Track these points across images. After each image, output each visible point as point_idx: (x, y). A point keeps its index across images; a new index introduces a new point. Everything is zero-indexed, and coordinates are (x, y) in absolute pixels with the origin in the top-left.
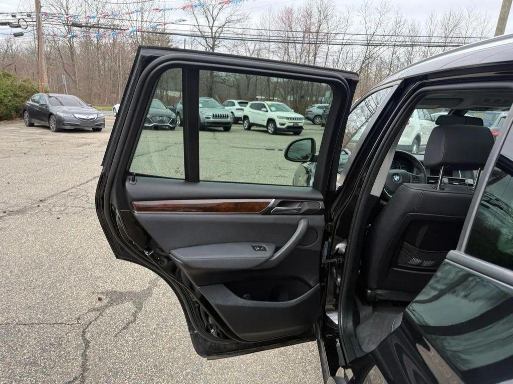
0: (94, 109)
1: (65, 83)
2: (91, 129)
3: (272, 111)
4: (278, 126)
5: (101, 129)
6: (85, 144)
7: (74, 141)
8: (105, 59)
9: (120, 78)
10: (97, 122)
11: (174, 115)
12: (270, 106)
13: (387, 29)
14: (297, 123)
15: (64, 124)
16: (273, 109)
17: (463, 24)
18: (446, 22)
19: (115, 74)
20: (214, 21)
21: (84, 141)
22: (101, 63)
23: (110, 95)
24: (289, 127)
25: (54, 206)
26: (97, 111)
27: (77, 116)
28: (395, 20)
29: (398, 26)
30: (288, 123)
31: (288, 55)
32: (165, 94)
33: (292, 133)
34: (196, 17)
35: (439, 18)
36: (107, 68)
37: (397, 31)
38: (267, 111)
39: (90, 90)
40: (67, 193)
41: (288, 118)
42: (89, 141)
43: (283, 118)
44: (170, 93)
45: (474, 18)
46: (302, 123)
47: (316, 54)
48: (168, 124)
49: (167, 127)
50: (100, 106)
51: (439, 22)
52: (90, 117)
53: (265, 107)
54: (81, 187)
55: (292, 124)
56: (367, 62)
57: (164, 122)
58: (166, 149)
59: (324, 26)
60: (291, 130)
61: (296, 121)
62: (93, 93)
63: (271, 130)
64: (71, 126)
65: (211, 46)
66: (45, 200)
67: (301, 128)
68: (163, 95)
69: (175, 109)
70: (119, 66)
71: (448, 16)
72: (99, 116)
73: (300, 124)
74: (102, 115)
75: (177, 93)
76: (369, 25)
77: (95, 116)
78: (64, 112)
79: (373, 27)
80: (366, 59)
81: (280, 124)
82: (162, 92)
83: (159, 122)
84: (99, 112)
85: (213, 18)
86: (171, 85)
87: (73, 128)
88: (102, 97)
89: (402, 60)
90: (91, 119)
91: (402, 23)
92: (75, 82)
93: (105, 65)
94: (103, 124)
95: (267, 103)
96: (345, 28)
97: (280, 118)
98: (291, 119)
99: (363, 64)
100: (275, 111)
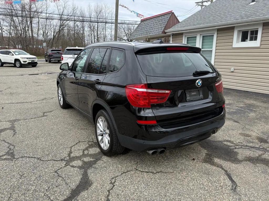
3: (16, 55)
4: (22, 63)
12: (14, 52)
14: (33, 61)
16: (17, 53)
17: (103, 11)
18: (96, 9)
24: (29, 63)
28: (72, 6)
29: (74, 10)
30: (28, 61)
33: (31, 66)
35: (93, 8)
37: (74, 12)
38: (13, 55)
41: (28, 58)
43: (25, 58)
45: (107, 9)
51: (93, 10)
53: (11, 53)
55: (31, 61)
56: (62, 27)
60: (30, 64)
61: (33, 60)
63: (18, 65)
67: (36, 63)
71: (96, 7)
73: (35, 61)
76: (59, 7)
79: (62, 9)
80: (61, 26)
81: (23, 62)
89: (80, 27)
91: (76, 8)
95: (11, 50)
96: (46, 8)
97: (23, 58)
98: (29, 58)
99: (60, 28)
100: (18, 55)
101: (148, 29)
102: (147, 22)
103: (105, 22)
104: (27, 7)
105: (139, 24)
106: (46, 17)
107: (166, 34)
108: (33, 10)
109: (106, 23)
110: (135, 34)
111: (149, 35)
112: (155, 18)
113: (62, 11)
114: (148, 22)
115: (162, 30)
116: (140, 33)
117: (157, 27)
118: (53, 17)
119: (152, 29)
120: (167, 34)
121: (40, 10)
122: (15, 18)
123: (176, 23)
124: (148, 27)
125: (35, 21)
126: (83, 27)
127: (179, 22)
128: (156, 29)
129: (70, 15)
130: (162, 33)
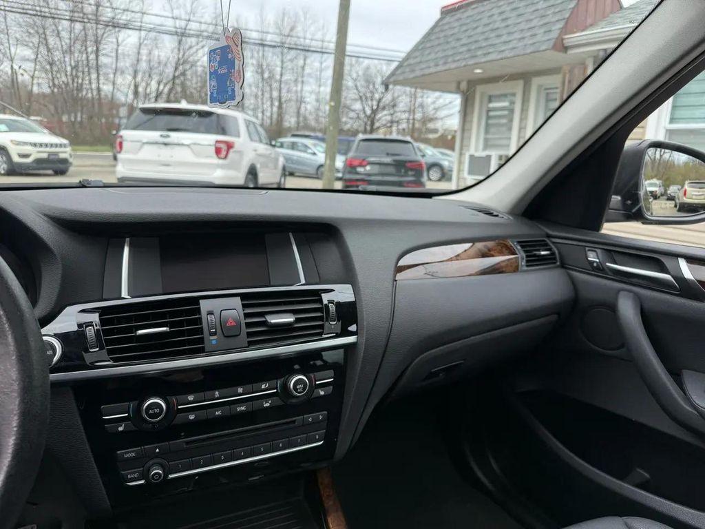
4: (16, 159)
14: (56, 154)
16: (2, 127)
17: (299, 28)
18: (280, 22)
24: (39, 161)
30: (36, 154)
31: (47, 47)
33: (50, 172)
35: (271, 17)
41: (35, 145)
43: (25, 143)
46: (66, 152)
47: (98, 49)
51: (272, 22)
55: (45, 156)
61: (52, 150)
63: (2, 165)
67: (65, 161)
73: (62, 156)
80: (179, 64)
81: (19, 156)
97: (18, 143)
98: (41, 145)
99: (175, 70)
100: (6, 132)
101: (475, 38)
102: (470, 12)
105: (433, 23)
107: (566, 52)
110: (418, 60)
114: (476, 11)
115: (554, 35)
116: (440, 55)
117: (523, 26)
119: (499, 36)
120: (571, 52)
123: (608, 9)
124: (480, 30)
127: (621, 7)
128: (517, 36)
130: (555, 47)
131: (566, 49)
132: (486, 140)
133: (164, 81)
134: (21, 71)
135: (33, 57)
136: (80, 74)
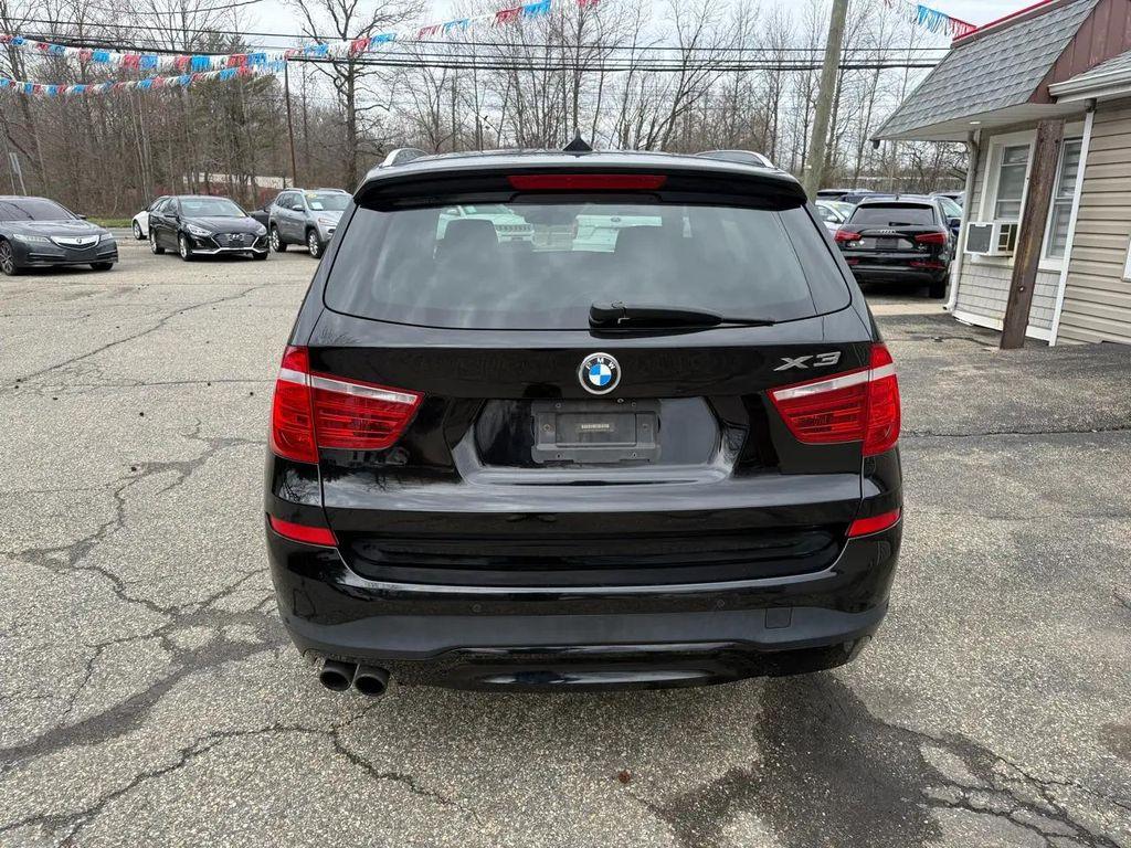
0: (93, 225)
1: (17, 168)
2: (89, 266)
5: (111, 265)
6: (81, 294)
7: (56, 290)
8: (103, 108)
9: (142, 151)
10: (99, 250)
11: (262, 229)
13: (720, 28)
15: (31, 259)
19: (130, 144)
20: (348, 18)
21: (77, 288)
22: (94, 120)
23: (123, 193)
25: (44, 385)
26: (97, 228)
27: (58, 240)
28: (738, 6)
31: (518, 89)
32: (249, 183)
34: (306, 11)
36: (110, 131)
37: (743, 30)
38: (459, 214)
39: (76, 181)
40: (62, 368)
42: (88, 288)
44: (262, 182)
47: (577, 85)
48: (252, 248)
49: (251, 255)
50: (102, 218)
52: (85, 241)
54: (86, 359)
57: (241, 244)
58: (243, 295)
59: (591, 23)
62: (82, 189)
64: (45, 260)
65: (346, 74)
66: (26, 379)
68: (246, 187)
69: (268, 217)
70: (139, 126)
72: (104, 237)
74: (110, 236)
75: (277, 179)
76: (684, 19)
77: (95, 239)
78: (26, 232)
79: (693, 24)
80: (681, 94)
82: (242, 181)
83: (232, 244)
84: (103, 230)
85: (345, 11)
86: (263, 164)
87: (49, 265)
88: (104, 196)
89: (759, 92)
90: (88, 245)
91: (751, 14)
92: (36, 165)
93: (104, 123)
94: (115, 255)
96: (634, 28)
99: (676, 104)
101: (969, 84)
102: (977, 48)
103: (875, 64)
104: (570, 31)
105: (937, 62)
106: (629, 63)
107: (1054, 102)
108: (589, 39)
109: (878, 67)
111: (968, 113)
112: (1019, 26)
113: (692, 32)
114: (983, 47)
115: (1034, 85)
116: (932, 104)
117: (1014, 71)
118: (658, 63)
119: (991, 82)
120: (1060, 102)
121: (610, 40)
122: (523, 77)
123: (1130, 41)
124: (976, 74)
125: (590, 80)
126: (775, 93)
128: (1007, 83)
129: (723, 45)
130: (1034, 99)
131: (1054, 99)
132: (1000, 205)
133: (662, 120)
134: (487, 124)
135: (501, 103)
136: (554, 122)
